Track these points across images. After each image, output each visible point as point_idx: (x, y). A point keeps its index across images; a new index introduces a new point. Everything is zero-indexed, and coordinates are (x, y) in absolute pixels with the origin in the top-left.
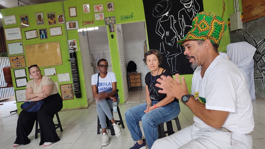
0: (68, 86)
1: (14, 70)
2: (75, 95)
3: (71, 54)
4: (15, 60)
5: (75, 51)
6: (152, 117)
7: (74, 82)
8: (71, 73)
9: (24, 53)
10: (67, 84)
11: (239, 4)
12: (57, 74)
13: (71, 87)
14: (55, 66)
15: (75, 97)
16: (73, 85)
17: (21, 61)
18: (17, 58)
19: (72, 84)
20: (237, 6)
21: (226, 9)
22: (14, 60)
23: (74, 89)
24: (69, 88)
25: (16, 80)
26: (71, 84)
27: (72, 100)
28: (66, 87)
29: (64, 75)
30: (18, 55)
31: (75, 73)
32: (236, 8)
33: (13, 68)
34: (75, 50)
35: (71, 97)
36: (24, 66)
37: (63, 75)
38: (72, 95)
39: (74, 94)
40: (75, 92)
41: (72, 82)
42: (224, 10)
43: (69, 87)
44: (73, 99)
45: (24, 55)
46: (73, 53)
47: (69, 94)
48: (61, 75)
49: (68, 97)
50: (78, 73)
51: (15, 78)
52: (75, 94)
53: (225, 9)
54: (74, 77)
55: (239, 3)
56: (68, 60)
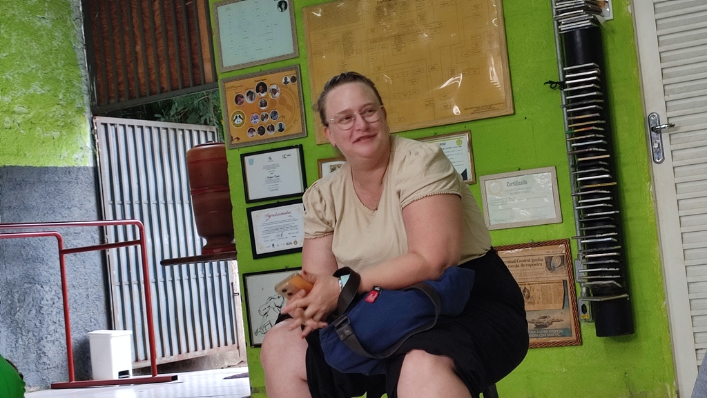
0: (542, 252)
1: (243, 156)
2: (588, 316)
3: (567, 39)
4: (250, 94)
8: (566, 169)
9: (296, 56)
10: (536, 240)
12: (481, 178)
13: (567, 260)
14: (469, 126)
15: (589, 330)
16: (575, 247)
17: (282, 101)
18: (262, 87)
19: (574, 243)
22: (247, 100)
23: (581, 270)
24: (550, 268)
25: (249, 211)
26: (566, 242)
27: (567, 349)
28: (533, 263)
29: (519, 179)
30: (264, 68)
31: (595, 164)
33: (238, 146)
35: (566, 332)
36: (296, 128)
37: (516, 183)
38: (567, 317)
39: (584, 310)
41: (570, 229)
43: (549, 260)
44: (579, 341)
45: (297, 68)
46: (582, 30)
47: (551, 307)
48: (504, 181)
49: (545, 331)
50: (612, 166)
51: (248, 201)
52: (588, 308)
54: (583, 191)
56: (551, 82)
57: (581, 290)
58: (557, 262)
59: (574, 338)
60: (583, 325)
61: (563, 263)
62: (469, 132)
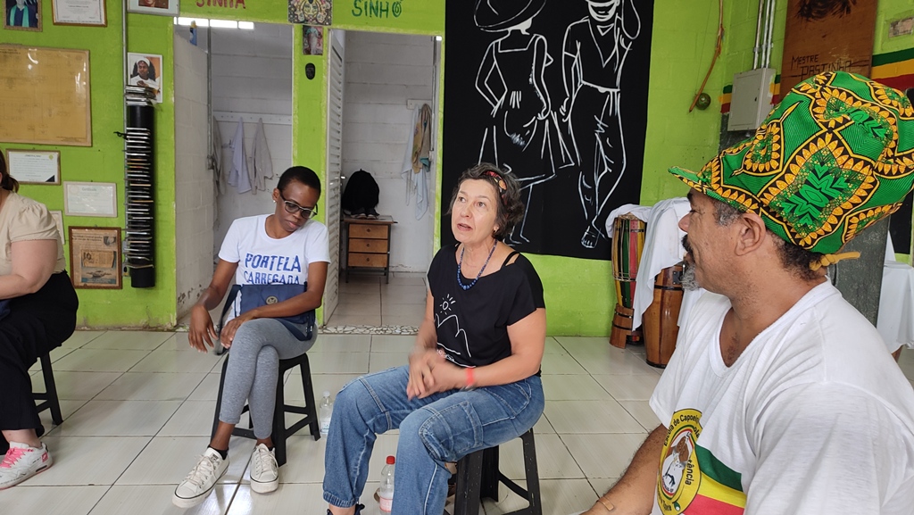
0: (102, 233)
2: (127, 273)
3: (131, 110)
5: (152, 100)
6: (445, 423)
7: (133, 225)
8: (123, 185)
10: (99, 226)
11: (772, 42)
12: (64, 183)
13: (118, 240)
14: (59, 148)
15: (127, 281)
16: (125, 234)
19: (123, 232)
20: (767, 49)
21: (725, 50)
23: (126, 249)
24: (106, 243)
26: (119, 230)
27: (112, 291)
28: (96, 239)
29: (91, 187)
31: (141, 189)
32: (760, 53)
34: (154, 97)
35: (113, 281)
37: (89, 189)
38: (115, 273)
39: (126, 271)
40: (132, 261)
41: (122, 222)
42: (718, 52)
43: (106, 239)
44: (121, 287)
46: (142, 107)
47: (105, 266)
48: (81, 187)
49: (99, 279)
50: (152, 192)
52: (128, 269)
53: (722, 50)
54: (132, 202)
55: (774, 40)
56: (118, 133)
57: (125, 258)
58: (111, 240)
59: (117, 285)
60: (124, 278)
61: (115, 241)
62: (59, 151)
